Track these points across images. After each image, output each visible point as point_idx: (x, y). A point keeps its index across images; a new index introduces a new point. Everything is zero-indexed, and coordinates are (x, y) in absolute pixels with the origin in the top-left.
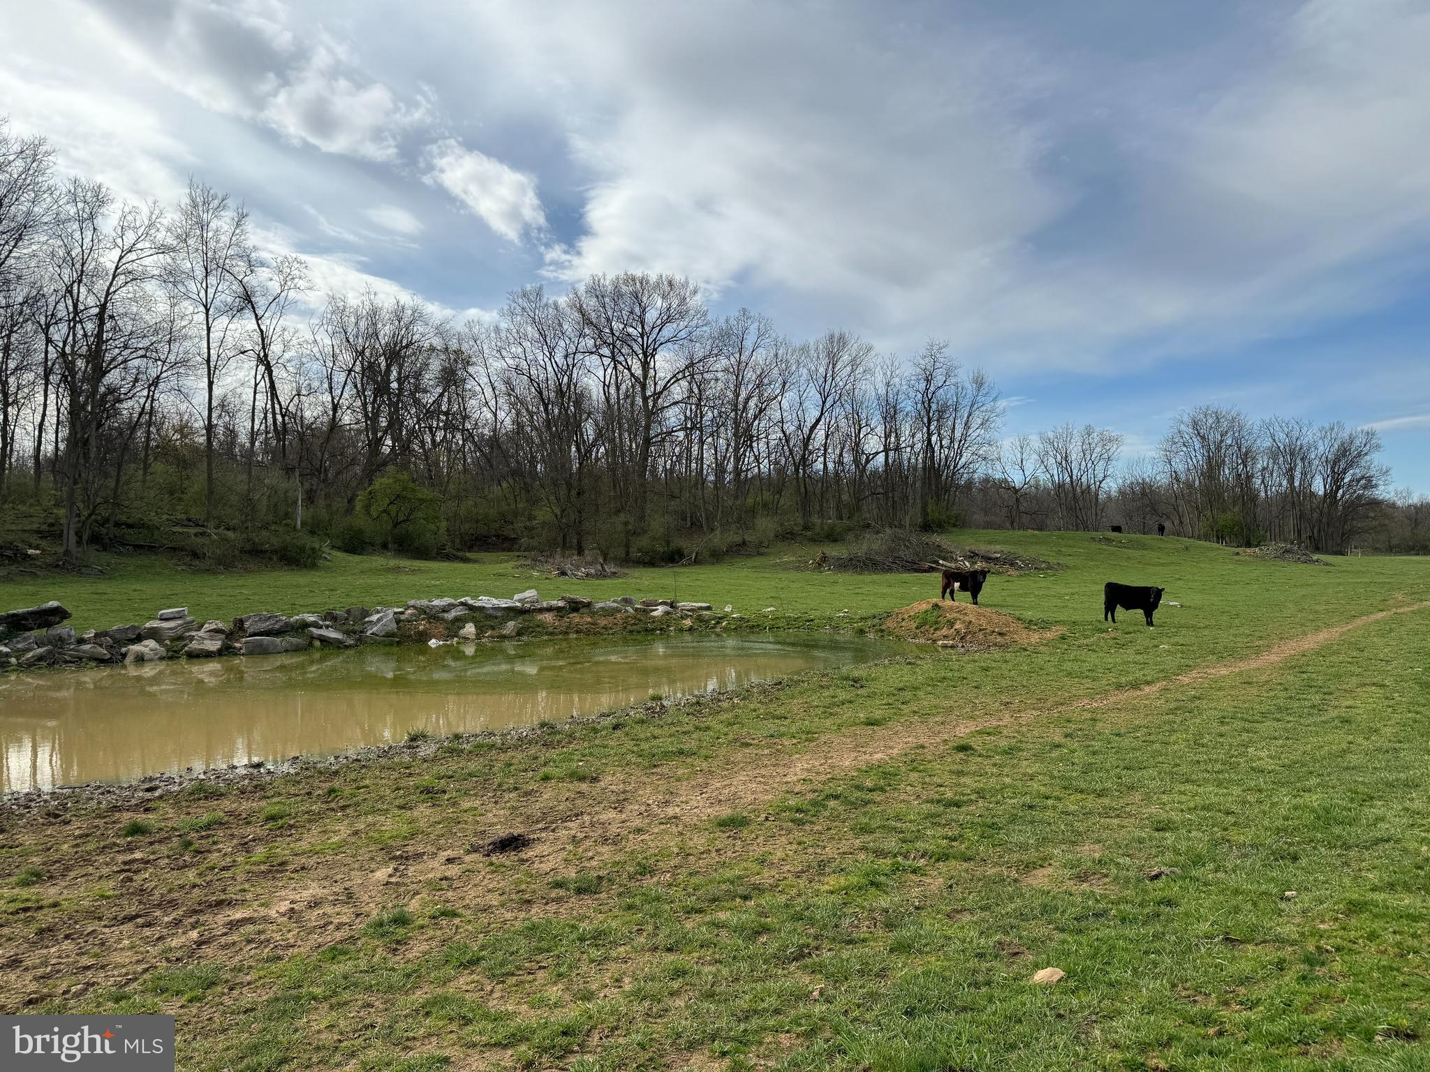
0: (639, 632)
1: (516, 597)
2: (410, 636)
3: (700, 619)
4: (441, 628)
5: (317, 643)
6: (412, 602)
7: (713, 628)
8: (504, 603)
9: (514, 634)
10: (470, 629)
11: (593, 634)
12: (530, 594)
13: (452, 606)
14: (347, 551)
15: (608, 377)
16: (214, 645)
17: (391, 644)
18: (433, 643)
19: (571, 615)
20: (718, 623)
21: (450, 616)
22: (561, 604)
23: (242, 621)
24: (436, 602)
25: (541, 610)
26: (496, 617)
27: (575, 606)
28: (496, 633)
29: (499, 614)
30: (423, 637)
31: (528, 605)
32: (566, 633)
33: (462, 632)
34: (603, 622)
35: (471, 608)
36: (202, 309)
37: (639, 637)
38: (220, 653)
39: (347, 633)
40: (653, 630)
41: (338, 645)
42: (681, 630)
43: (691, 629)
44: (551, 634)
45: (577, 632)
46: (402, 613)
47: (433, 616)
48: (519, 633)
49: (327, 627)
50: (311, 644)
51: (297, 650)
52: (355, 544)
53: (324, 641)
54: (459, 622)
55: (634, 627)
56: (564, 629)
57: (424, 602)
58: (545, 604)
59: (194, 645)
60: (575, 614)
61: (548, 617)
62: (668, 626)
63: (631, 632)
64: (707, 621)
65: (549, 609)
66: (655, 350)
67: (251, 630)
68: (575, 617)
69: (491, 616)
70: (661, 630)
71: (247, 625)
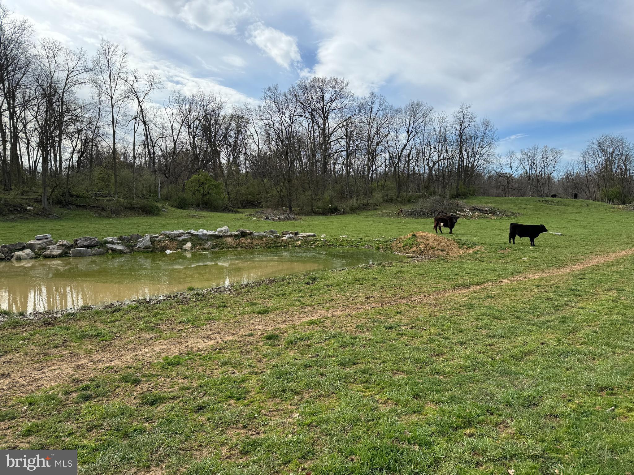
0: (273, 247)
1: (218, 230)
2: (158, 248)
3: (306, 241)
4: (175, 245)
5: (110, 251)
6: (163, 232)
7: (311, 245)
8: (209, 233)
9: (211, 248)
10: (189, 245)
11: (249, 249)
12: (225, 228)
13: (182, 234)
14: (178, 208)
15: (310, 127)
16: (57, 252)
17: (147, 252)
18: (168, 252)
19: (241, 239)
20: (314, 243)
21: (180, 239)
22: (237, 233)
23: (76, 241)
24: (175, 232)
25: (227, 236)
26: (204, 240)
27: (244, 234)
28: (201, 247)
29: (206, 238)
30: (164, 248)
31: (221, 234)
32: (236, 247)
33: (185, 247)
34: (256, 242)
35: (192, 235)
36: (110, 98)
37: (273, 250)
38: (60, 256)
39: (128, 247)
40: (281, 246)
41: (120, 253)
42: (295, 246)
43: (300, 246)
44: (229, 248)
45: (242, 247)
46: (157, 237)
47: (172, 238)
48: (213, 248)
49: (118, 243)
50: (107, 252)
51: (100, 254)
52: (182, 205)
53: (113, 250)
54: (185, 241)
55: (271, 245)
56: (235, 246)
57: (169, 232)
58: (229, 234)
59: (48, 252)
60: (243, 238)
61: (229, 240)
62: (288, 244)
63: (269, 247)
64: (309, 242)
65: (231, 236)
66: (328, 114)
67: (79, 245)
68: (243, 240)
69: (201, 239)
70: (284, 246)
71: (78, 242)
